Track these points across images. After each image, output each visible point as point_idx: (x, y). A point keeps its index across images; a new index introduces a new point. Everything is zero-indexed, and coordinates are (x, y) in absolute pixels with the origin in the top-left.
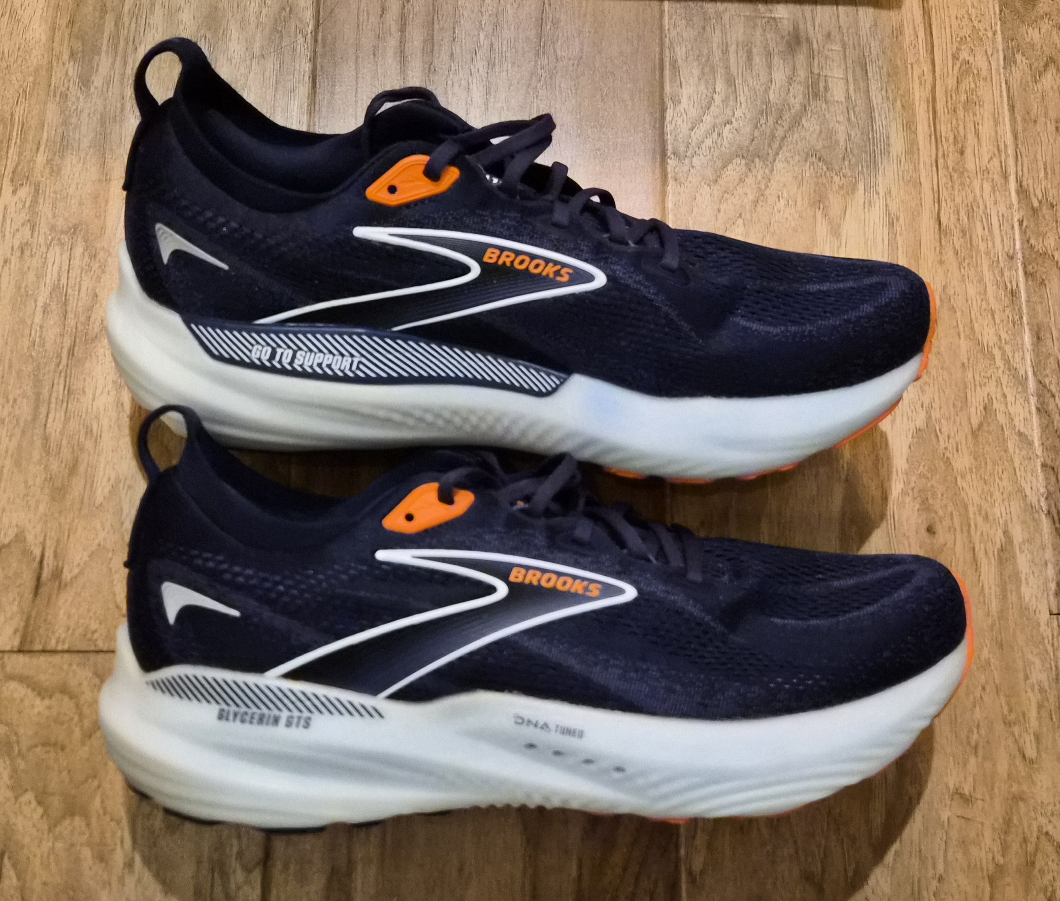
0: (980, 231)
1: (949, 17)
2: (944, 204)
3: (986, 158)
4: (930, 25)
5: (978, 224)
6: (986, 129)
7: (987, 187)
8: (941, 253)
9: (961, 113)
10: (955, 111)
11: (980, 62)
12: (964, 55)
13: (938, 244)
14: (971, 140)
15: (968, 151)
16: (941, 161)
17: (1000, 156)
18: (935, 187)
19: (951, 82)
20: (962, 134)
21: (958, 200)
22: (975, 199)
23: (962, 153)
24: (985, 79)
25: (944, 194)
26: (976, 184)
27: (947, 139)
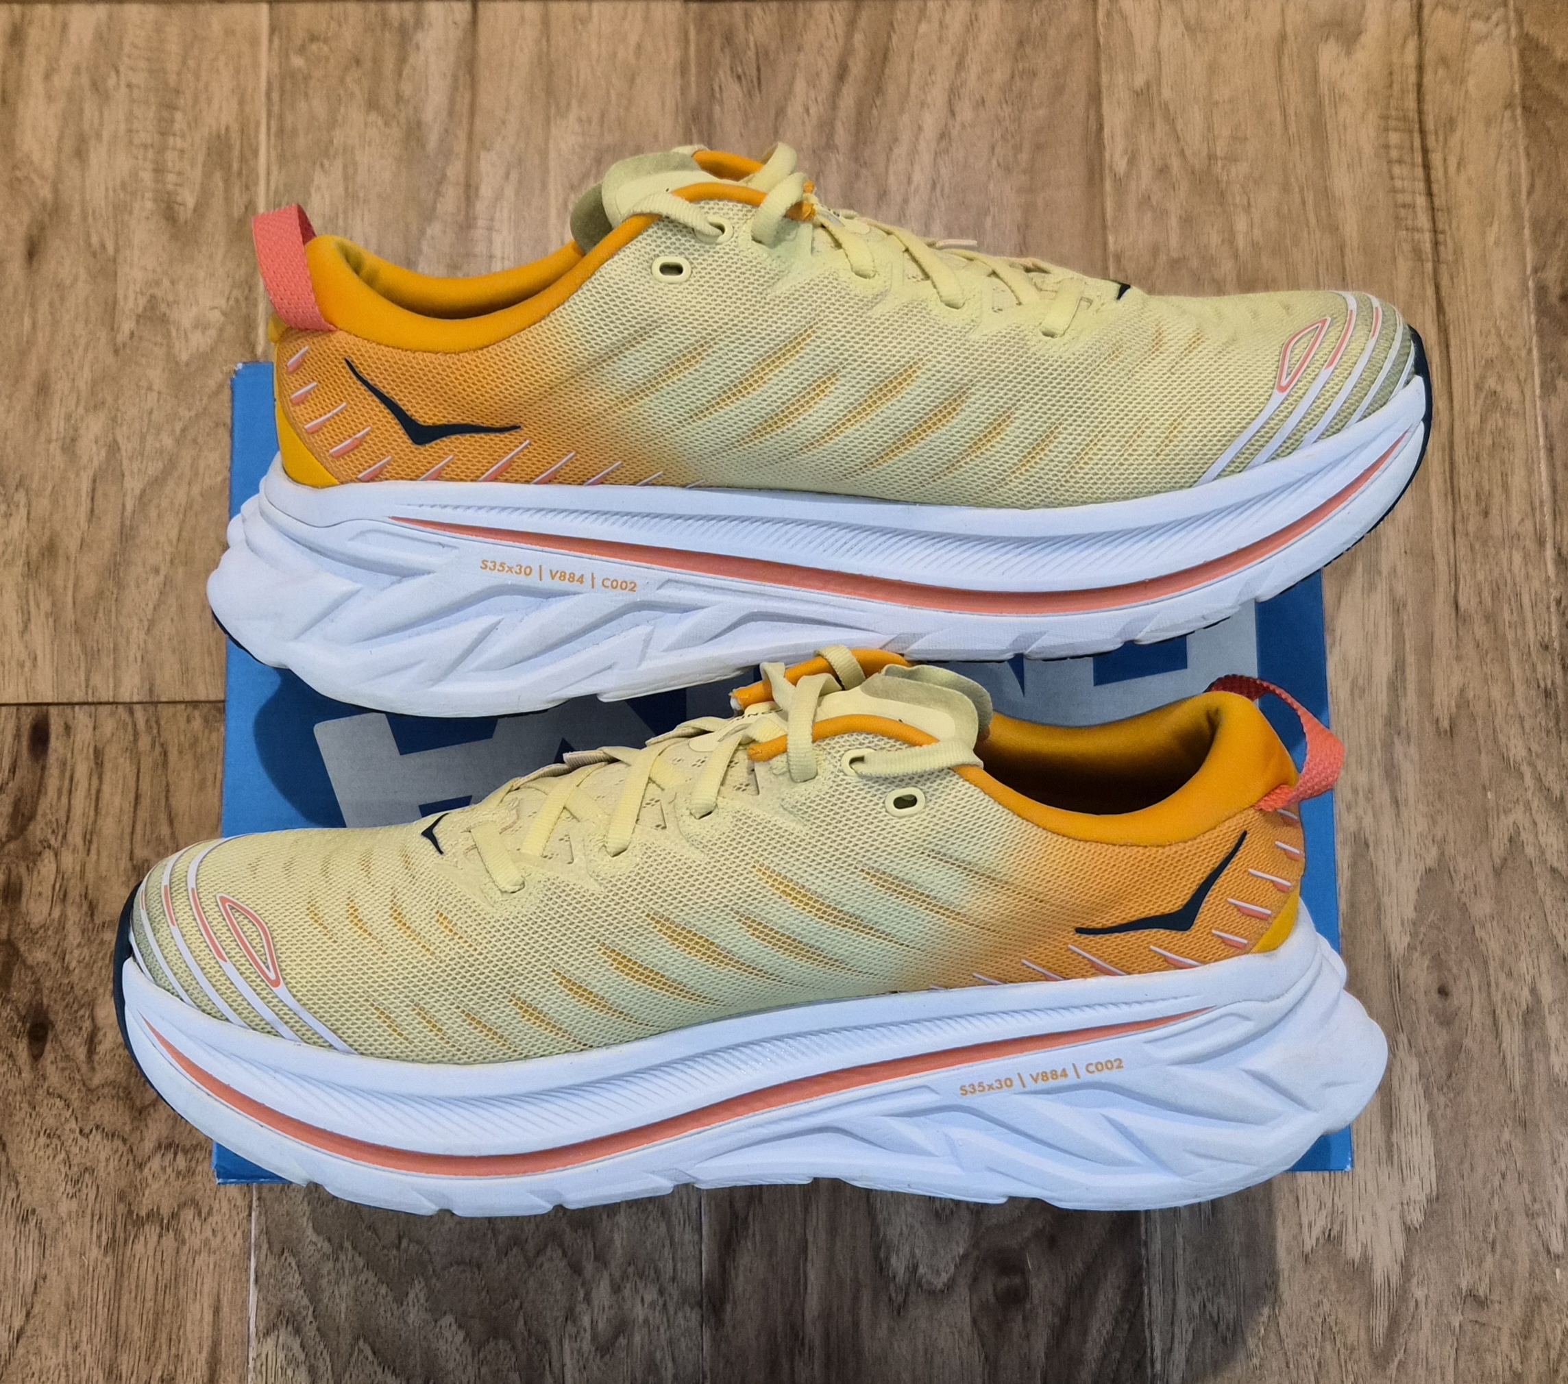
0: (1507, 616)
1: (1472, 334)
2: (1462, 582)
3: (1516, 517)
4: (1447, 346)
5: (1506, 607)
6: (1517, 481)
7: (1517, 558)
8: (1457, 647)
9: (1485, 463)
10: (1478, 460)
11: (1511, 391)
12: (1491, 383)
13: (1454, 635)
14: (1498, 497)
15: (1494, 511)
16: (1459, 526)
17: (1534, 516)
18: (1452, 561)
19: (1474, 421)
20: (1487, 488)
21: (1481, 576)
22: (1501, 574)
23: (1486, 514)
24: (1517, 414)
25: (1464, 568)
26: (1504, 556)
27: (1467, 498)
